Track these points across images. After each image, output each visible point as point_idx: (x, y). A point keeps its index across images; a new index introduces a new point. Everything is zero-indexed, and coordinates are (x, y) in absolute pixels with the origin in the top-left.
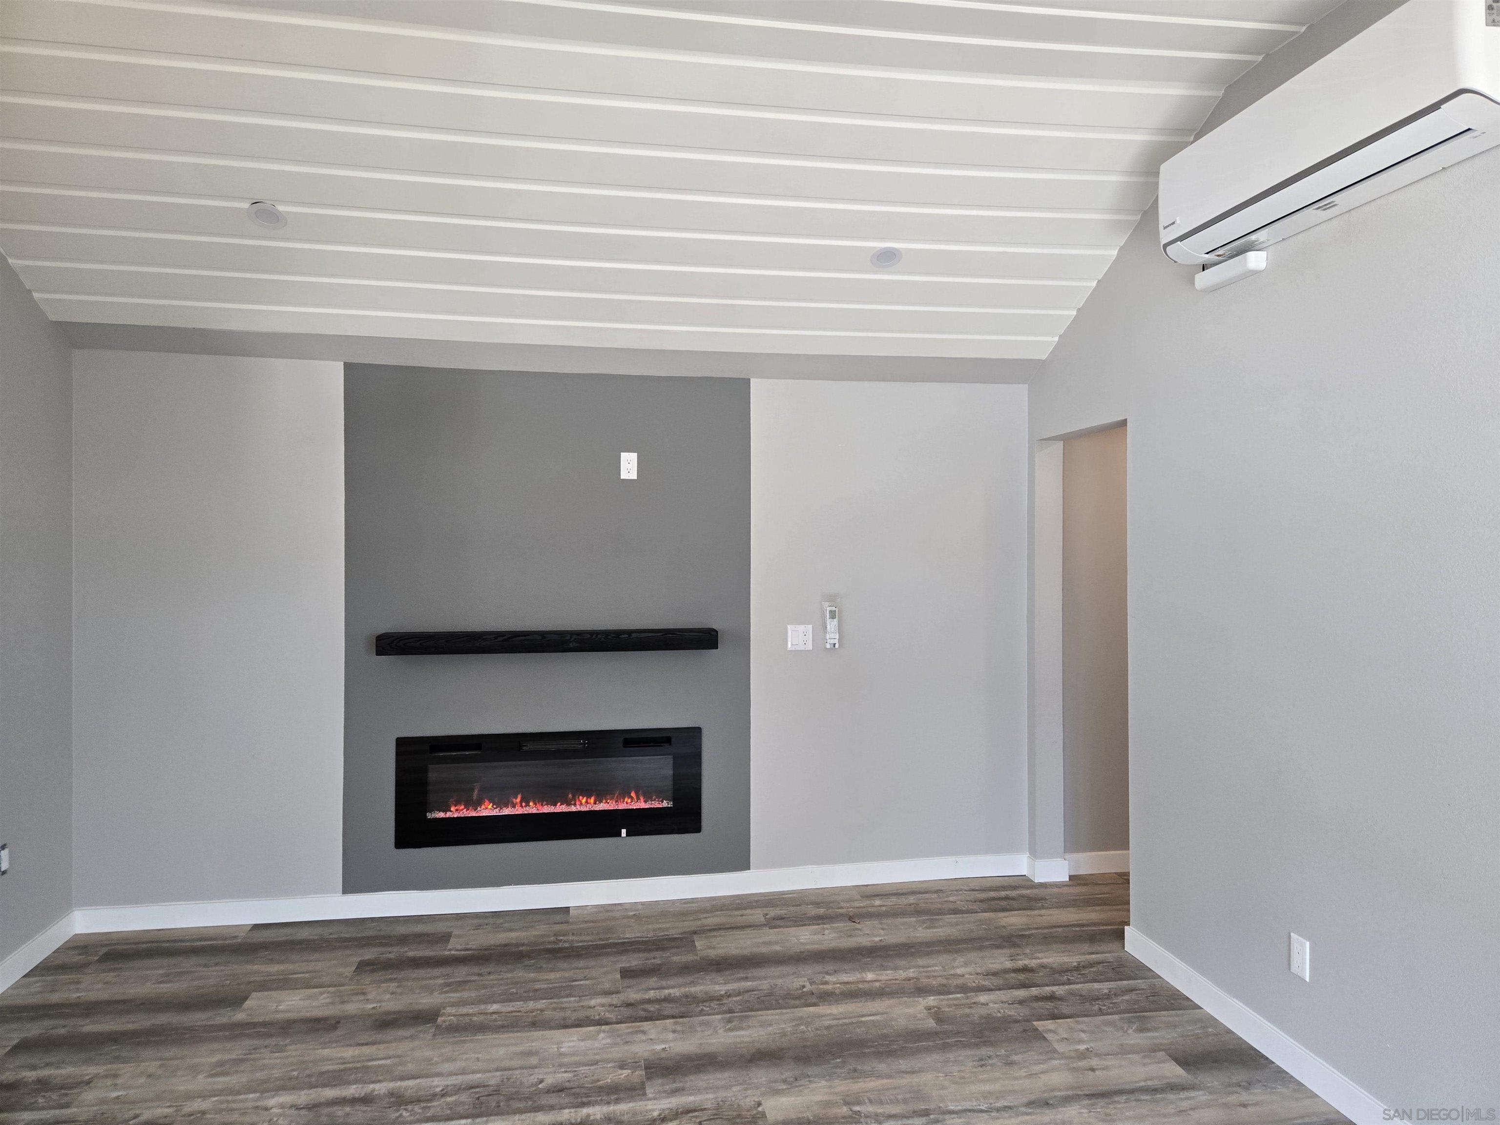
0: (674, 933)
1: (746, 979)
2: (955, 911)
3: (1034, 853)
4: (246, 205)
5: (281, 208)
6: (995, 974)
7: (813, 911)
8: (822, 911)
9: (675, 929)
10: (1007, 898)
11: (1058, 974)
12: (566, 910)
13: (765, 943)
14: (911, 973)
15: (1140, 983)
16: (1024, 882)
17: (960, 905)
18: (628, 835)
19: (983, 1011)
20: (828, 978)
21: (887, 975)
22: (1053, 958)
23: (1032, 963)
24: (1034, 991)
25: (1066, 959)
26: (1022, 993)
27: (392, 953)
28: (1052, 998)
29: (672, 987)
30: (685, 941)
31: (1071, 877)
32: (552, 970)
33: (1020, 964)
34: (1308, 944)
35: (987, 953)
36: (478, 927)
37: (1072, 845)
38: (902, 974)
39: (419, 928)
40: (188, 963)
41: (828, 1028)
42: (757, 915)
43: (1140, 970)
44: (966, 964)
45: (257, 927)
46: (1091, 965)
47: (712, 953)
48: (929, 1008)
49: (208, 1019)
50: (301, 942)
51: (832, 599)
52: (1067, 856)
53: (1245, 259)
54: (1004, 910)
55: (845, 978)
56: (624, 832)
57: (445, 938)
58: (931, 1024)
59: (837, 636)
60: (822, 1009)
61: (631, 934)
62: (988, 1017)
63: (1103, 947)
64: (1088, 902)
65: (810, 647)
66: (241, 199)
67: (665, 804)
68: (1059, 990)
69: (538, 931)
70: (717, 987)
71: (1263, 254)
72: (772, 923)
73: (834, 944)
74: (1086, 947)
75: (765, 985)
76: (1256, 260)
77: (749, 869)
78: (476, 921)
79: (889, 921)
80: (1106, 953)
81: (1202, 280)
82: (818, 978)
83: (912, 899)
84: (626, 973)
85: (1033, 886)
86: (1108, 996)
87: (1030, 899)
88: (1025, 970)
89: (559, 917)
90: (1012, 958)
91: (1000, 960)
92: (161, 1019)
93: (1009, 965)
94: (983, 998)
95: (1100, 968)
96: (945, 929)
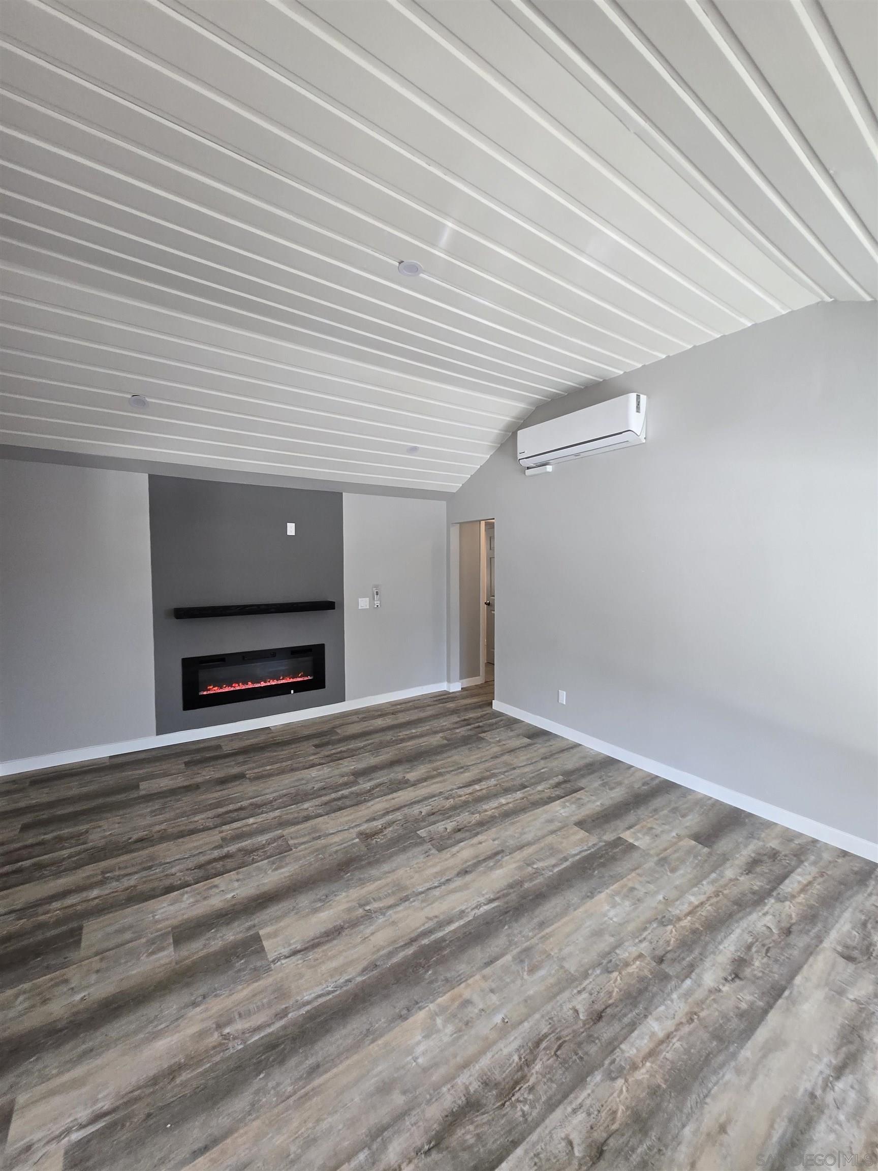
0: (325, 729)
1: (368, 740)
2: (429, 706)
3: (449, 681)
4: (129, 396)
5: (148, 400)
6: (456, 723)
7: (377, 714)
8: (379, 713)
9: (325, 728)
10: (444, 699)
11: (477, 719)
12: (268, 728)
13: (366, 727)
14: (428, 727)
15: (503, 718)
16: (446, 693)
17: (429, 703)
18: (294, 692)
19: (460, 735)
20: (399, 734)
21: (420, 730)
22: (471, 715)
23: (466, 717)
24: (473, 726)
25: (476, 715)
26: (469, 727)
27: (198, 757)
28: (479, 727)
29: (342, 747)
30: (332, 731)
31: (462, 688)
32: (283, 750)
33: (463, 718)
34: (565, 693)
35: (448, 717)
36: (232, 740)
37: (462, 677)
38: (424, 729)
39: (206, 744)
40: (88, 777)
41: (411, 749)
42: (355, 718)
43: (501, 714)
44: (445, 721)
45: (111, 757)
46: (485, 715)
47: (347, 734)
48: (441, 737)
49: (126, 797)
50: (144, 759)
51: (376, 586)
52: (461, 681)
53: (546, 468)
54: (446, 703)
55: (405, 733)
56: (292, 692)
57: (219, 747)
58: (445, 742)
59: (379, 602)
60: (404, 744)
61: (306, 732)
62: (463, 736)
63: (485, 709)
64: (472, 696)
65: (368, 607)
66: (128, 393)
67: (309, 678)
68: (481, 724)
69: (262, 738)
70: (359, 744)
71: (551, 466)
72: (364, 719)
73: (393, 723)
74: (480, 710)
75: (377, 740)
76: (549, 468)
77: (344, 701)
78: (230, 738)
79: (407, 712)
80: (487, 710)
81: (528, 472)
82: (395, 735)
83: (411, 704)
84: (316, 746)
85: (450, 693)
86: (496, 723)
87: (452, 698)
88: (465, 720)
89: (267, 731)
90: (459, 717)
91: (455, 718)
92: (100, 801)
93: (458, 719)
94: (458, 731)
95: (488, 715)
96: (429, 712)
